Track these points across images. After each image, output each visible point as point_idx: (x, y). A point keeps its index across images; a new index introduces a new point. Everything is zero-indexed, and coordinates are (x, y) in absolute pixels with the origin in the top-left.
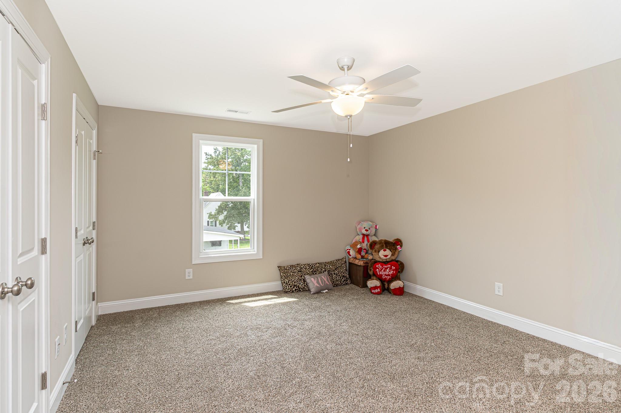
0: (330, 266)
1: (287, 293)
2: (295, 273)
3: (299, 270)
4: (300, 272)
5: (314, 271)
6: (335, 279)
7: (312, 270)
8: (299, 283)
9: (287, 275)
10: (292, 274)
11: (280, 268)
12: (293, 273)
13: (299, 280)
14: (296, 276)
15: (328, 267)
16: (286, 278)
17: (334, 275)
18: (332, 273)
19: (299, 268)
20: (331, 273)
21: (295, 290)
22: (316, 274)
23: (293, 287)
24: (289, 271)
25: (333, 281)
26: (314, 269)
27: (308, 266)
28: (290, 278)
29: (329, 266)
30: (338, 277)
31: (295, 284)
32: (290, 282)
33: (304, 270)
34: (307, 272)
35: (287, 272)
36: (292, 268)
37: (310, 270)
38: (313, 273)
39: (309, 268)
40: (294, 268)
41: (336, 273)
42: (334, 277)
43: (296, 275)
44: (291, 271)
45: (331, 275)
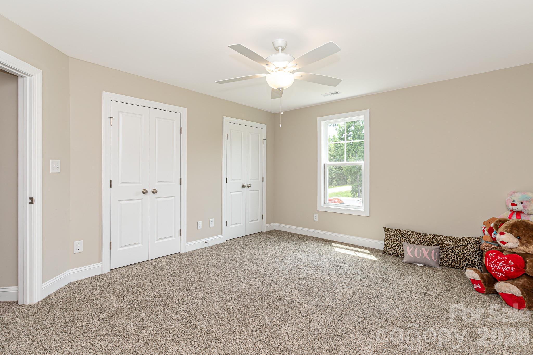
0: (449, 242)
1: (384, 254)
2: (398, 237)
3: (404, 235)
4: (404, 238)
5: (422, 241)
6: (451, 258)
7: (420, 239)
8: (399, 248)
9: (389, 237)
10: (393, 237)
11: (385, 229)
12: (395, 236)
13: (400, 246)
14: (398, 241)
15: (444, 241)
16: (387, 239)
17: (451, 253)
18: (449, 250)
19: (404, 234)
20: (447, 250)
21: (392, 253)
22: (423, 245)
23: (391, 250)
24: (391, 234)
25: (448, 260)
26: (422, 239)
27: (417, 235)
28: (391, 240)
29: (446, 241)
30: (457, 258)
31: (394, 248)
32: (389, 244)
33: (411, 237)
34: (413, 240)
35: (389, 234)
36: (396, 232)
37: (418, 239)
38: (420, 243)
39: (417, 237)
40: (398, 232)
41: (455, 252)
42: (450, 255)
43: (398, 239)
44: (394, 234)
45: (446, 252)
